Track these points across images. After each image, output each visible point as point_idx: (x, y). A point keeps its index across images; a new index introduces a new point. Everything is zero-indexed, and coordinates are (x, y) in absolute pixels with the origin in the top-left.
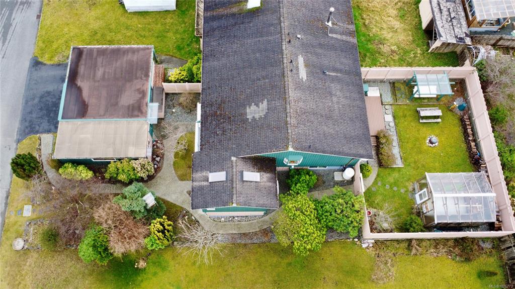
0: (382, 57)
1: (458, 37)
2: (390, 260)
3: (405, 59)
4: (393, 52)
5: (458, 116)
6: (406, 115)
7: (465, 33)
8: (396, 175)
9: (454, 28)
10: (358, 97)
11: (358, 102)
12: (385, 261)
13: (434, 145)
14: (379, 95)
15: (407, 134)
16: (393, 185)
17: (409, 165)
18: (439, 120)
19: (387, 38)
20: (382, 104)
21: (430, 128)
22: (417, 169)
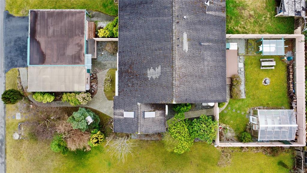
0: (243, 20)
1: (297, 11)
2: (229, 155)
3: (258, 21)
4: (251, 15)
5: (286, 64)
6: (252, 63)
7: (303, 7)
8: (240, 103)
9: (295, 4)
10: (222, 59)
11: (221, 63)
12: (226, 155)
13: (267, 84)
14: (237, 49)
15: (251, 76)
16: (237, 110)
17: (249, 97)
18: (273, 68)
19: (248, 5)
20: (238, 55)
21: (266, 73)
22: (253, 100)
